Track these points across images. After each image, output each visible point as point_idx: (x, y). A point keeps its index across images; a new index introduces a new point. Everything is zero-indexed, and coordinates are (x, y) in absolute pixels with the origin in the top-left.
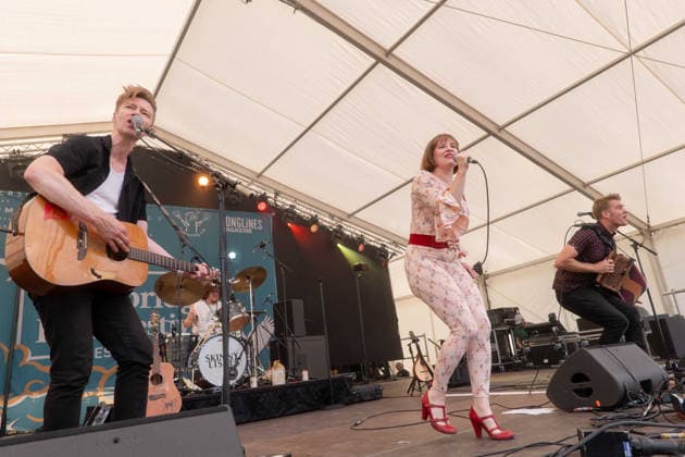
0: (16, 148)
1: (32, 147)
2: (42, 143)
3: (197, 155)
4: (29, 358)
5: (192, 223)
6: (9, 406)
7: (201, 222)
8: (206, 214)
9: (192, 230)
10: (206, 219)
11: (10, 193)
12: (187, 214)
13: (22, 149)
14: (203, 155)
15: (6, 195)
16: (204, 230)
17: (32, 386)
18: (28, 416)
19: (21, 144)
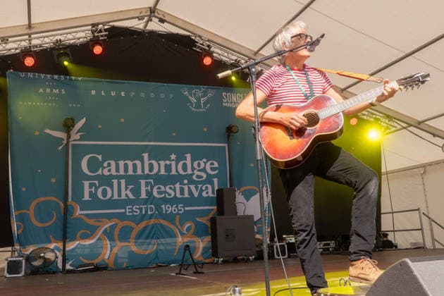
0: (58, 38)
1: (69, 36)
2: (77, 32)
3: (200, 37)
4: (78, 212)
5: (199, 100)
6: (67, 249)
7: (206, 98)
8: (209, 91)
9: (198, 105)
10: (209, 95)
11: (56, 77)
12: (194, 91)
13: (62, 38)
14: (205, 36)
15: (53, 78)
16: (209, 105)
17: (82, 234)
18: (81, 258)
19: (61, 35)
